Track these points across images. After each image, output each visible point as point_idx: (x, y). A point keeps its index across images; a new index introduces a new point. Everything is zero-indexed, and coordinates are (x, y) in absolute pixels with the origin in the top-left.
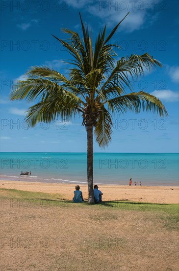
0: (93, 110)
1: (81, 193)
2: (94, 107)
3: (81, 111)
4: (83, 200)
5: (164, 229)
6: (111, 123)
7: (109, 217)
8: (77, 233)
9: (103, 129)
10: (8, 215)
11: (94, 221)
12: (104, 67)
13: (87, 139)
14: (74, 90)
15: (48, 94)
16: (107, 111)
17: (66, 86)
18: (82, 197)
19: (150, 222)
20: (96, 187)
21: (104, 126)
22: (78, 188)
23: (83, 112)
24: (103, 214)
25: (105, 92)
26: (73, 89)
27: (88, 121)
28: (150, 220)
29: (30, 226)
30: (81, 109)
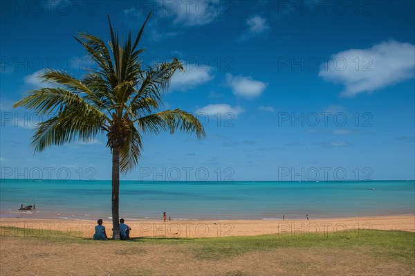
0: (121, 128)
1: (104, 228)
2: (122, 126)
3: (106, 129)
4: (106, 237)
5: (195, 260)
6: (141, 146)
7: (137, 251)
8: (100, 268)
9: (130, 151)
10: (14, 254)
11: (119, 256)
12: (135, 79)
13: (112, 163)
14: (99, 104)
15: (66, 108)
16: (136, 131)
17: (89, 98)
18: (104, 232)
19: (181, 254)
20: (122, 221)
21: (131, 148)
22: (100, 222)
23: (108, 131)
24: (129, 249)
25: (134, 108)
26: (97, 102)
27: (114, 141)
28: (182, 252)
29: (44, 264)
30: (106, 127)
